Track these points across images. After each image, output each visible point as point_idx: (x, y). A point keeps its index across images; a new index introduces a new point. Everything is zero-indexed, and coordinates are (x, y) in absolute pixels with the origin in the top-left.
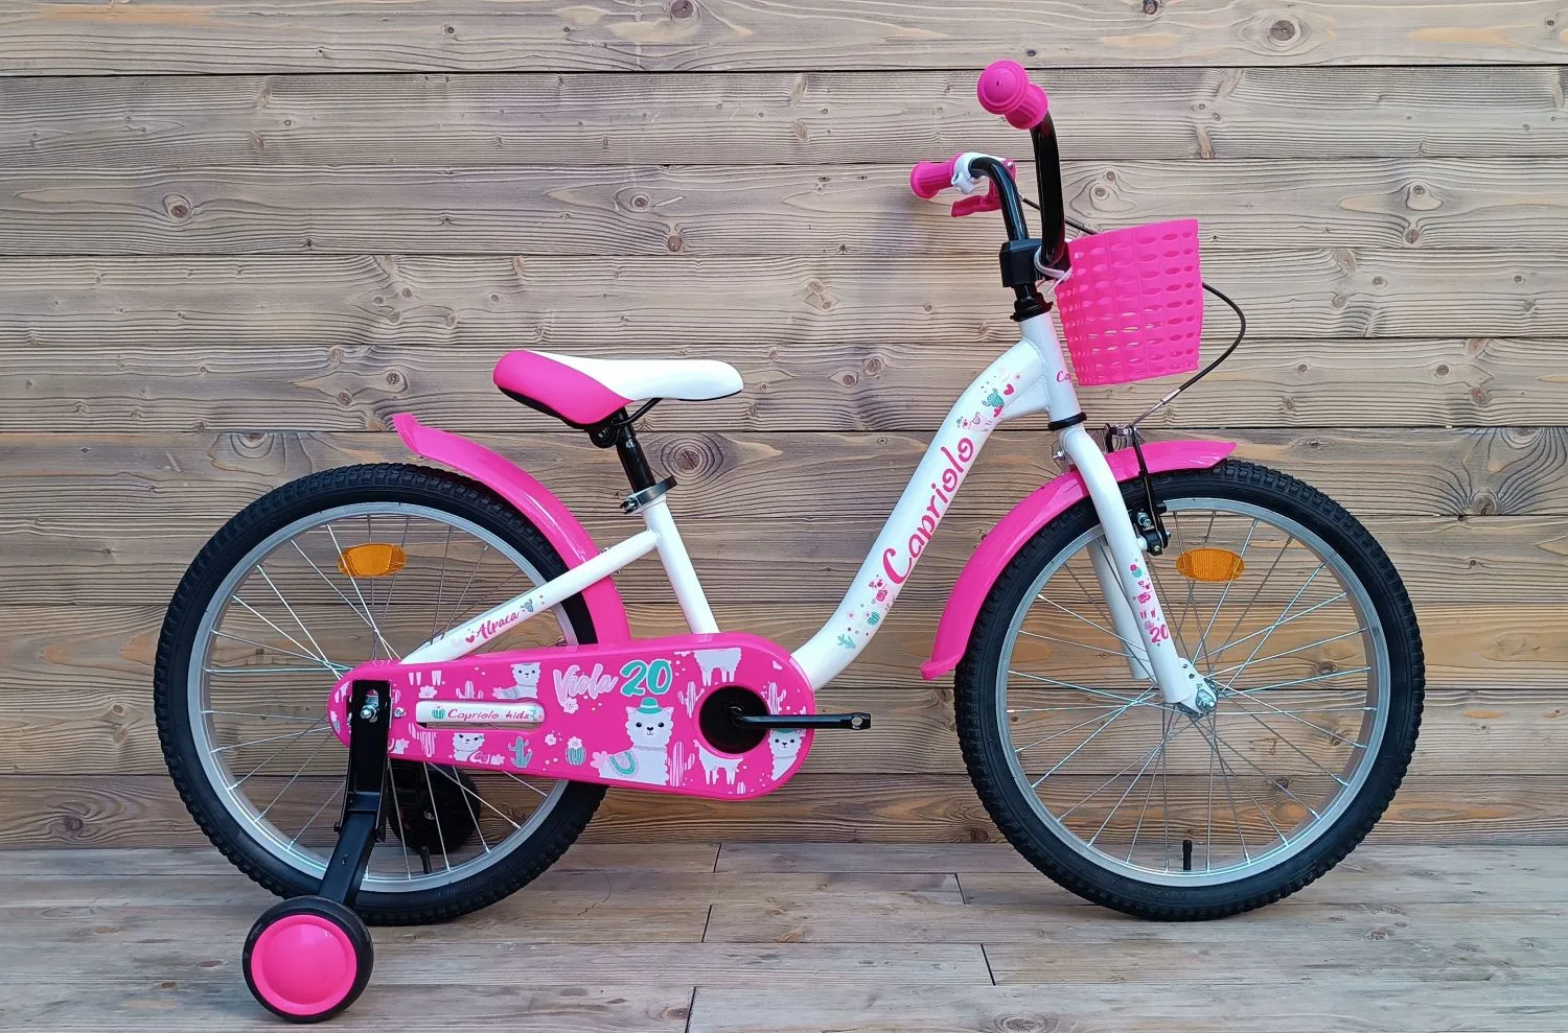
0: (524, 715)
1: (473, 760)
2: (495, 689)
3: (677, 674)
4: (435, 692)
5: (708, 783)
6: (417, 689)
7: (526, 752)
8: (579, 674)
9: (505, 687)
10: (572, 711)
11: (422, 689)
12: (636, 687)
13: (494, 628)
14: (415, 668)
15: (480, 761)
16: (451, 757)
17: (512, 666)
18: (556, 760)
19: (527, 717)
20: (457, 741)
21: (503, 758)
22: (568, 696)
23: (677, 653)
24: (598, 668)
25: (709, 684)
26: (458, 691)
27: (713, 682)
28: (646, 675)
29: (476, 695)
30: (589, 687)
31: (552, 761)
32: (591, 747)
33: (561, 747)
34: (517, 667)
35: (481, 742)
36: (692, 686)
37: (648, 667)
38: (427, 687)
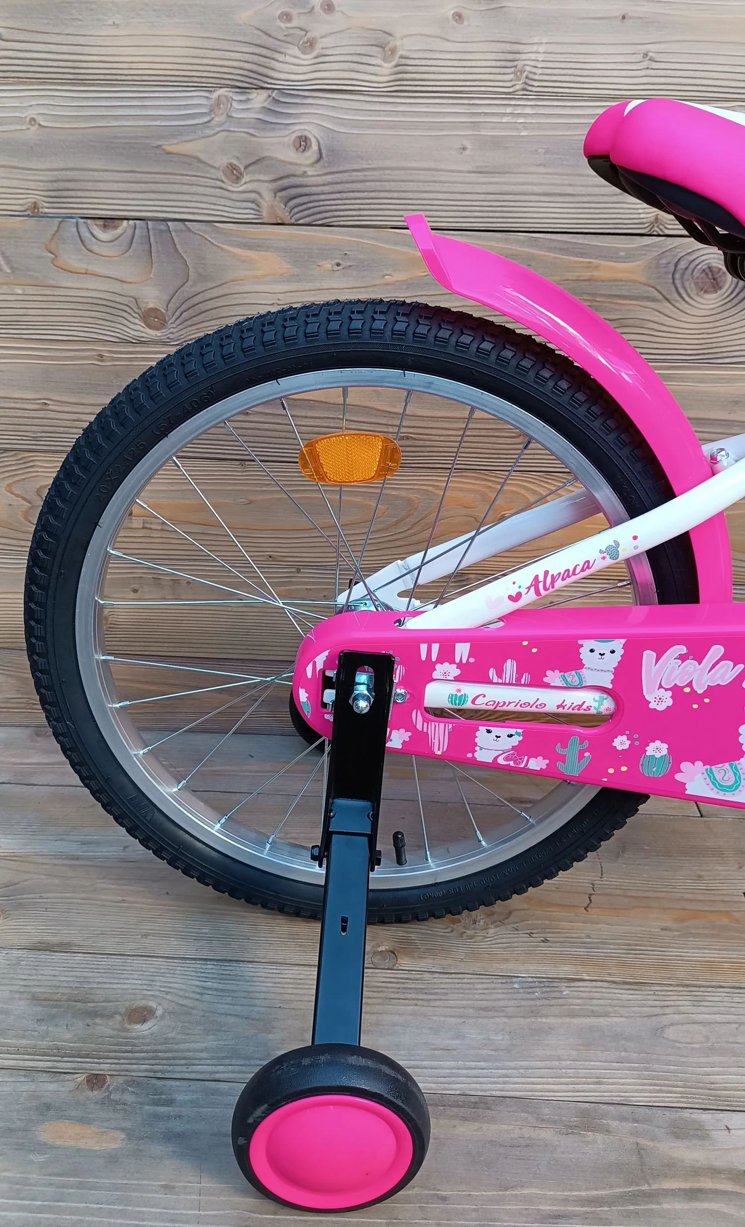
0: (584, 706)
1: (501, 761)
2: (549, 673)
4: (458, 672)
6: (430, 666)
7: (581, 756)
8: (683, 657)
9: (563, 670)
10: (661, 707)
11: (438, 666)
13: (553, 580)
14: (430, 637)
15: (512, 763)
16: (469, 755)
17: (580, 642)
19: (587, 708)
20: (481, 736)
21: (547, 761)
22: (661, 687)
24: (717, 651)
26: (492, 672)
29: (518, 679)
30: (695, 677)
32: (681, 755)
33: (636, 753)
34: (588, 644)
35: (516, 740)
38: (446, 664)
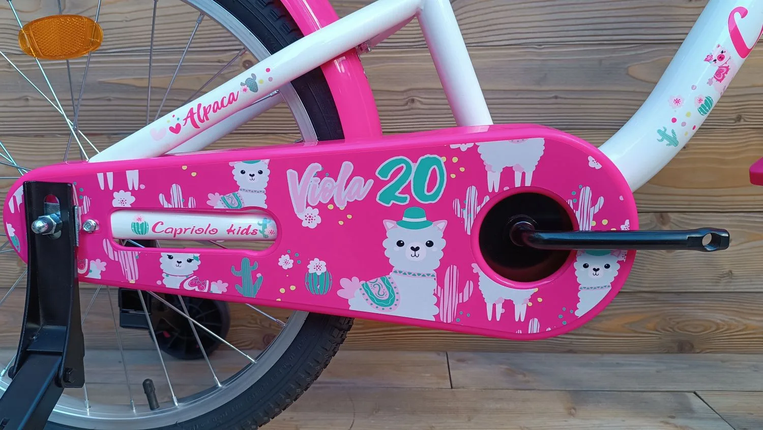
0: (251, 230)
1: (187, 287)
2: (210, 196)
3: (453, 176)
4: (133, 199)
5: (490, 318)
6: (108, 195)
7: (255, 278)
8: (320, 175)
9: (223, 193)
10: (313, 225)
11: (115, 194)
12: (397, 194)
13: (206, 114)
14: (105, 167)
15: (197, 289)
16: (159, 283)
17: (231, 164)
18: (293, 288)
19: (255, 232)
20: (165, 263)
21: (226, 285)
22: (308, 205)
23: (453, 146)
24: (347, 167)
25: (497, 190)
26: (161, 197)
27: (501, 187)
28: (411, 177)
29: (186, 203)
30: (334, 193)
31: (288, 289)
32: (337, 272)
33: (300, 271)
34: (238, 166)
35: (195, 265)
36: (472, 193)
37: (414, 167)
38: (122, 192)
